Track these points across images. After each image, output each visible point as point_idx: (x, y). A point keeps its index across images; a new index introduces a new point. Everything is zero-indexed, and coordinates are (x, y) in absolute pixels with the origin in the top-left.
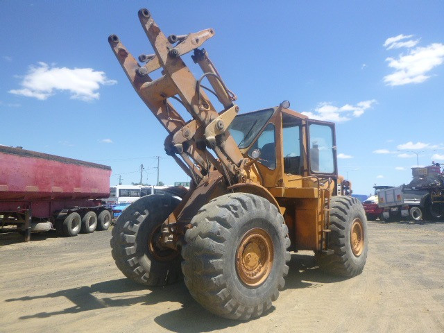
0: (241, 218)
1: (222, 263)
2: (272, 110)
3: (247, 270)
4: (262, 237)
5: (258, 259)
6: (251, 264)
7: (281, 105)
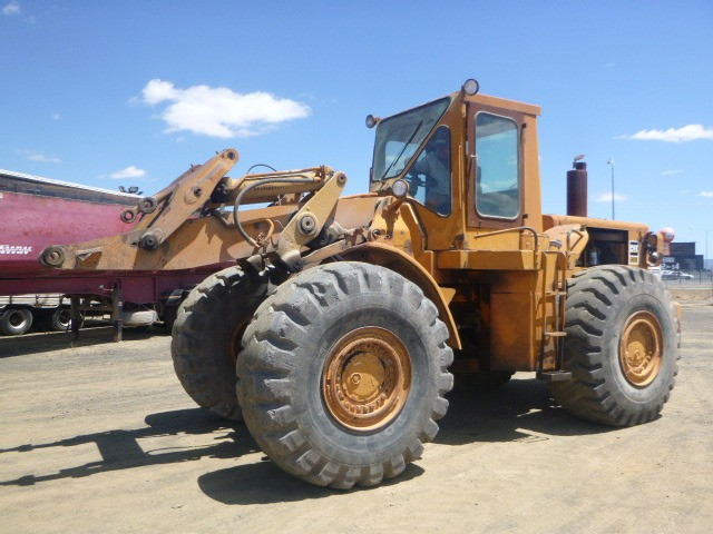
0: (332, 307)
1: (288, 386)
2: (447, 99)
3: (353, 401)
4: (385, 343)
5: (376, 383)
6: (361, 391)
7: (463, 88)
